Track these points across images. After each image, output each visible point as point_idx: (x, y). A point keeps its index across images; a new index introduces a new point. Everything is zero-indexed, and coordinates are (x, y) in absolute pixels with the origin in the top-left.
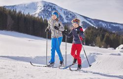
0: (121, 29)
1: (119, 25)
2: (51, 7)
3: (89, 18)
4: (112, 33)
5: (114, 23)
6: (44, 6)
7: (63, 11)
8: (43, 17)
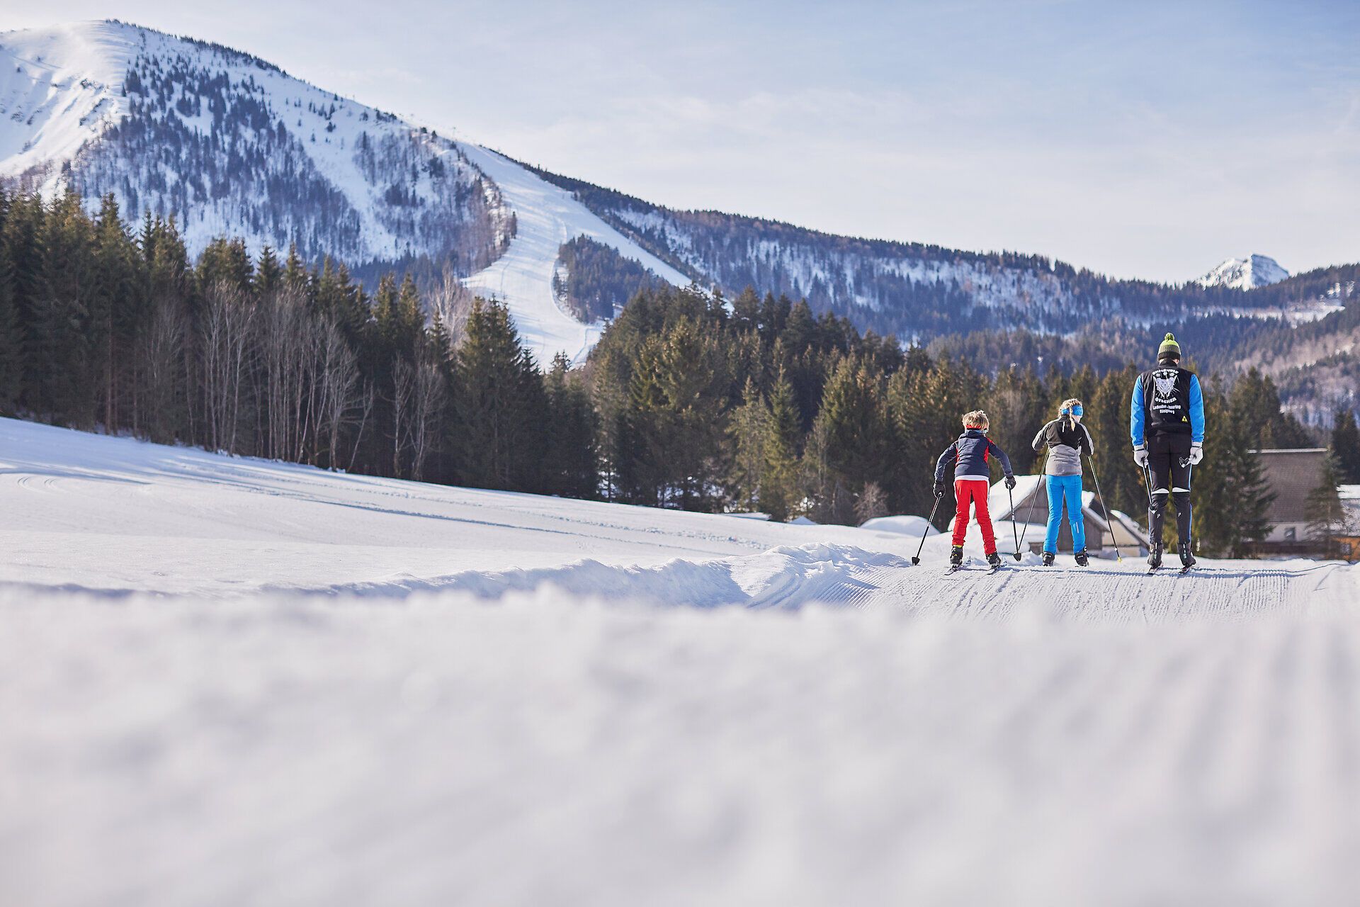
0: (983, 312)
1: (962, 272)
2: (213, 87)
3: (642, 207)
4: (891, 359)
5: (915, 253)
6: (133, 84)
7: (349, 130)
8: (122, 202)
